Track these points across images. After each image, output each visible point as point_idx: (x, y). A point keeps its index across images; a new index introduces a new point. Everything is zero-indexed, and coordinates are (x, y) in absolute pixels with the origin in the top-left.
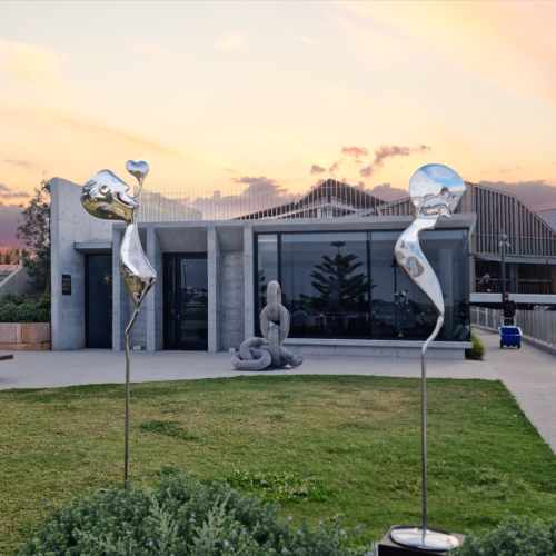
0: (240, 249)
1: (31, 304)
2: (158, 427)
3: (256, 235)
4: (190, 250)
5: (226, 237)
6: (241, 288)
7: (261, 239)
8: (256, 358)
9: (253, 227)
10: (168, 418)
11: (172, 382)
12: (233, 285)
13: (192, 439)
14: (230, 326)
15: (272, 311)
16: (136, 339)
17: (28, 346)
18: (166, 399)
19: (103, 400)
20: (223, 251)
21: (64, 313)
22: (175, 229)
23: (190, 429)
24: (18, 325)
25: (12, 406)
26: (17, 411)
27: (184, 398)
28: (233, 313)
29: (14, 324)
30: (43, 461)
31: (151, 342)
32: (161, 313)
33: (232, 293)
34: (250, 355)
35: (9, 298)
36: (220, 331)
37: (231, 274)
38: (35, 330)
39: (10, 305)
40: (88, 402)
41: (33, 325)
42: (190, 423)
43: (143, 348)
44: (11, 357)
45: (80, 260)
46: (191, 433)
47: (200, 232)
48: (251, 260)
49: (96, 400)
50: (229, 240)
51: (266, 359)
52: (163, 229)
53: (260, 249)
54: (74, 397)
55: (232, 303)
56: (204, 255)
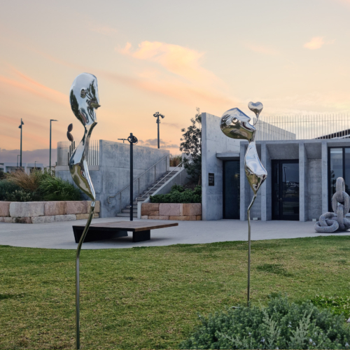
0: (319, 157)
1: (189, 192)
2: (269, 268)
3: (329, 149)
4: (288, 158)
5: (311, 150)
6: (320, 181)
7: (333, 151)
8: (329, 225)
9: (328, 144)
10: (275, 262)
11: (277, 240)
12: (315, 180)
13: (290, 275)
14: (313, 205)
15: (339, 195)
16: (255, 213)
17: (187, 218)
18: (273, 250)
19: (235, 251)
20: (309, 158)
21: (210, 197)
22: (279, 145)
23: (288, 269)
24: (181, 205)
25: (177, 255)
26: (180, 258)
27: (284, 250)
28: (314, 198)
29: (179, 204)
30: (197, 289)
31: (264, 215)
32: (270, 197)
33: (314, 185)
34: (325, 223)
35: (175, 188)
36: (307, 208)
37: (314, 173)
38: (192, 208)
39: (176, 192)
40: (224, 252)
41: (191, 205)
42: (288, 266)
43: (259, 219)
44: (176, 224)
45: (220, 164)
46: (289, 271)
47: (294, 146)
48: (326, 164)
49: (229, 251)
50: (313, 150)
51: (336, 225)
52: (272, 145)
53: (332, 157)
54: (216, 250)
55: (314, 191)
56: (297, 161)
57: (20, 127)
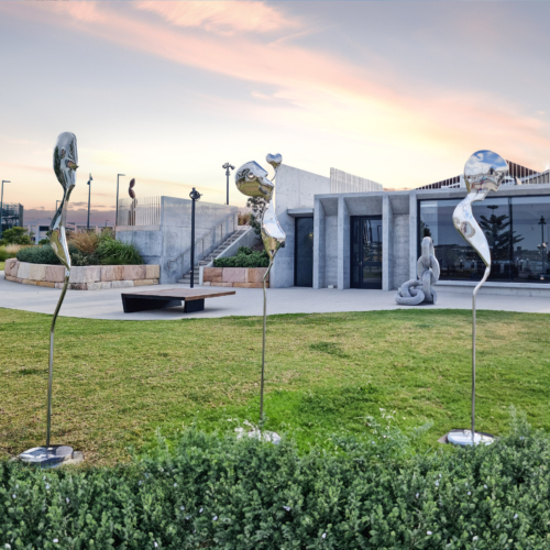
0: (407, 213)
1: (257, 254)
2: (323, 347)
3: (419, 202)
4: (370, 214)
5: (397, 203)
6: (407, 242)
7: (423, 205)
8: (413, 295)
9: (417, 196)
10: (334, 340)
11: (346, 313)
12: (402, 240)
13: (346, 356)
14: (400, 270)
15: (426, 260)
16: (330, 280)
17: (253, 285)
18: (336, 325)
19: (291, 326)
20: (394, 214)
21: (280, 266)
22: (359, 198)
23: (346, 350)
24: (247, 269)
25: (226, 328)
26: (228, 332)
27: (349, 325)
28: (401, 261)
29: (243, 269)
30: (233, 369)
31: (340, 283)
32: (349, 260)
33: (400, 247)
34: (408, 294)
35: (242, 249)
36: (392, 274)
37: (400, 231)
38: (258, 273)
39: (242, 255)
40: (281, 326)
41: (257, 270)
42: (347, 345)
43: (335, 287)
44: (233, 293)
45: (292, 222)
46: (346, 352)
47: (377, 200)
48: (415, 221)
49: (286, 326)
50: (399, 203)
51: (421, 296)
52: (350, 199)
53: (422, 212)
54: (271, 323)
55: (401, 253)
56: (379, 217)
57: (89, 183)
